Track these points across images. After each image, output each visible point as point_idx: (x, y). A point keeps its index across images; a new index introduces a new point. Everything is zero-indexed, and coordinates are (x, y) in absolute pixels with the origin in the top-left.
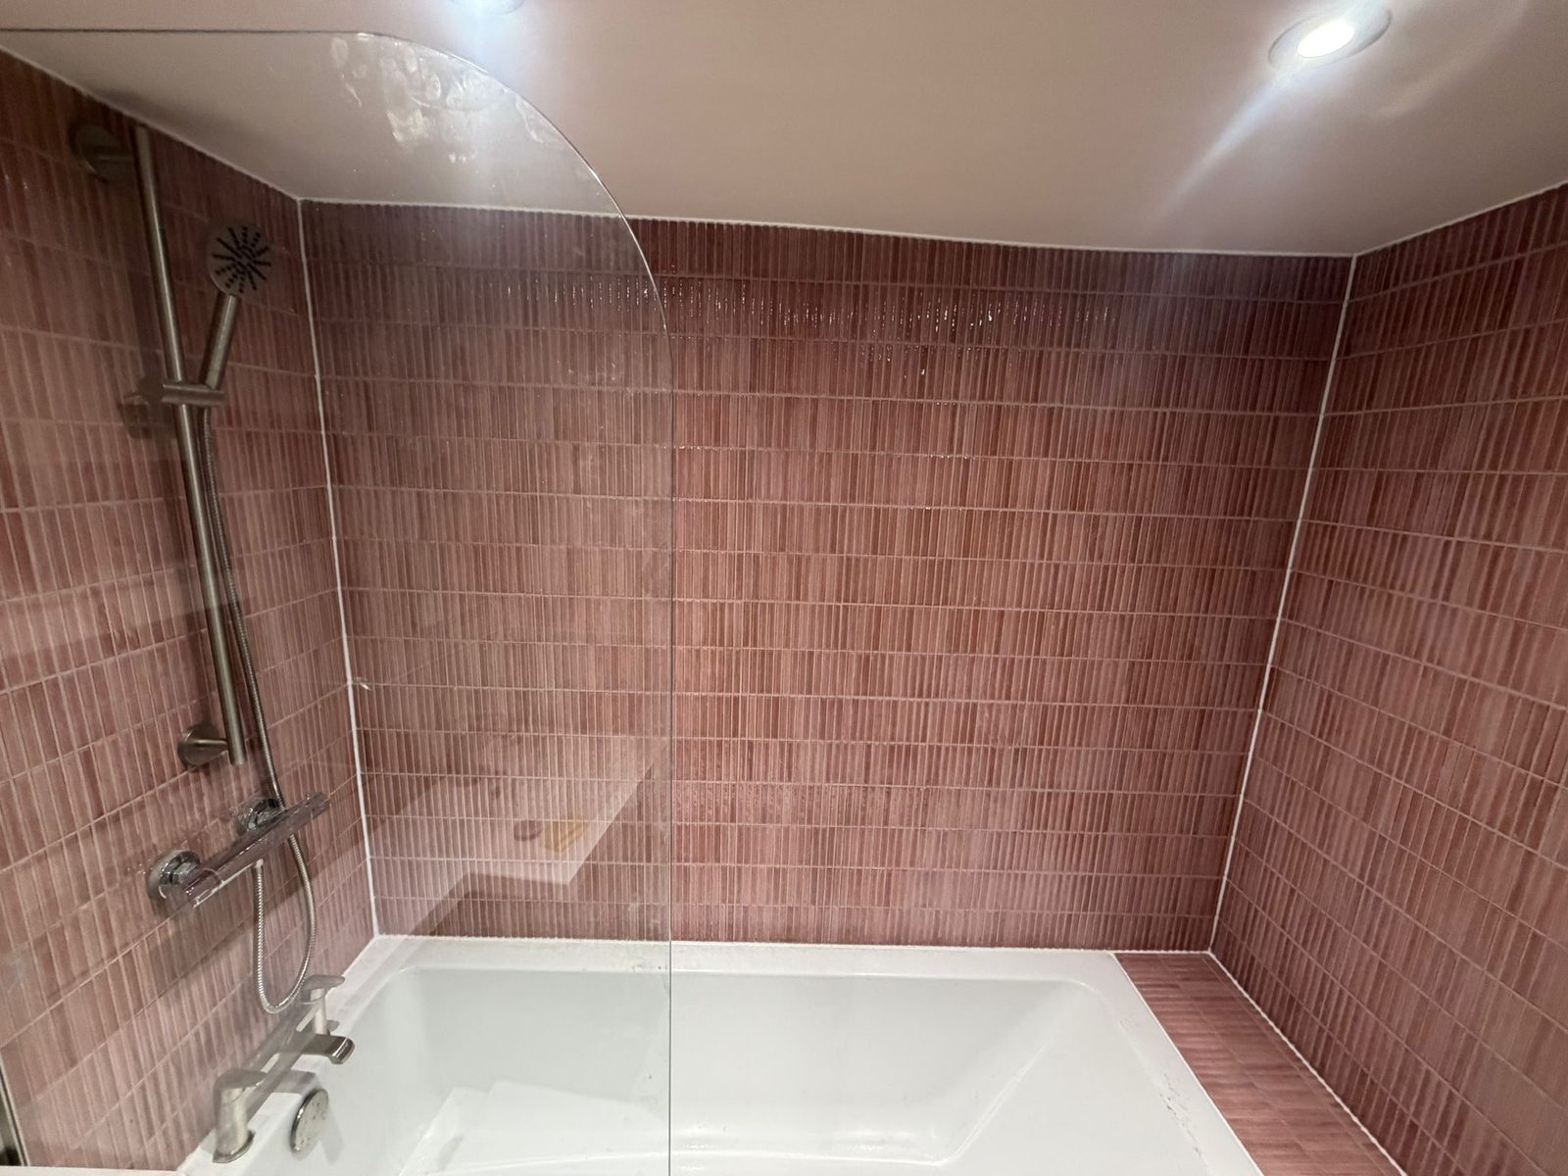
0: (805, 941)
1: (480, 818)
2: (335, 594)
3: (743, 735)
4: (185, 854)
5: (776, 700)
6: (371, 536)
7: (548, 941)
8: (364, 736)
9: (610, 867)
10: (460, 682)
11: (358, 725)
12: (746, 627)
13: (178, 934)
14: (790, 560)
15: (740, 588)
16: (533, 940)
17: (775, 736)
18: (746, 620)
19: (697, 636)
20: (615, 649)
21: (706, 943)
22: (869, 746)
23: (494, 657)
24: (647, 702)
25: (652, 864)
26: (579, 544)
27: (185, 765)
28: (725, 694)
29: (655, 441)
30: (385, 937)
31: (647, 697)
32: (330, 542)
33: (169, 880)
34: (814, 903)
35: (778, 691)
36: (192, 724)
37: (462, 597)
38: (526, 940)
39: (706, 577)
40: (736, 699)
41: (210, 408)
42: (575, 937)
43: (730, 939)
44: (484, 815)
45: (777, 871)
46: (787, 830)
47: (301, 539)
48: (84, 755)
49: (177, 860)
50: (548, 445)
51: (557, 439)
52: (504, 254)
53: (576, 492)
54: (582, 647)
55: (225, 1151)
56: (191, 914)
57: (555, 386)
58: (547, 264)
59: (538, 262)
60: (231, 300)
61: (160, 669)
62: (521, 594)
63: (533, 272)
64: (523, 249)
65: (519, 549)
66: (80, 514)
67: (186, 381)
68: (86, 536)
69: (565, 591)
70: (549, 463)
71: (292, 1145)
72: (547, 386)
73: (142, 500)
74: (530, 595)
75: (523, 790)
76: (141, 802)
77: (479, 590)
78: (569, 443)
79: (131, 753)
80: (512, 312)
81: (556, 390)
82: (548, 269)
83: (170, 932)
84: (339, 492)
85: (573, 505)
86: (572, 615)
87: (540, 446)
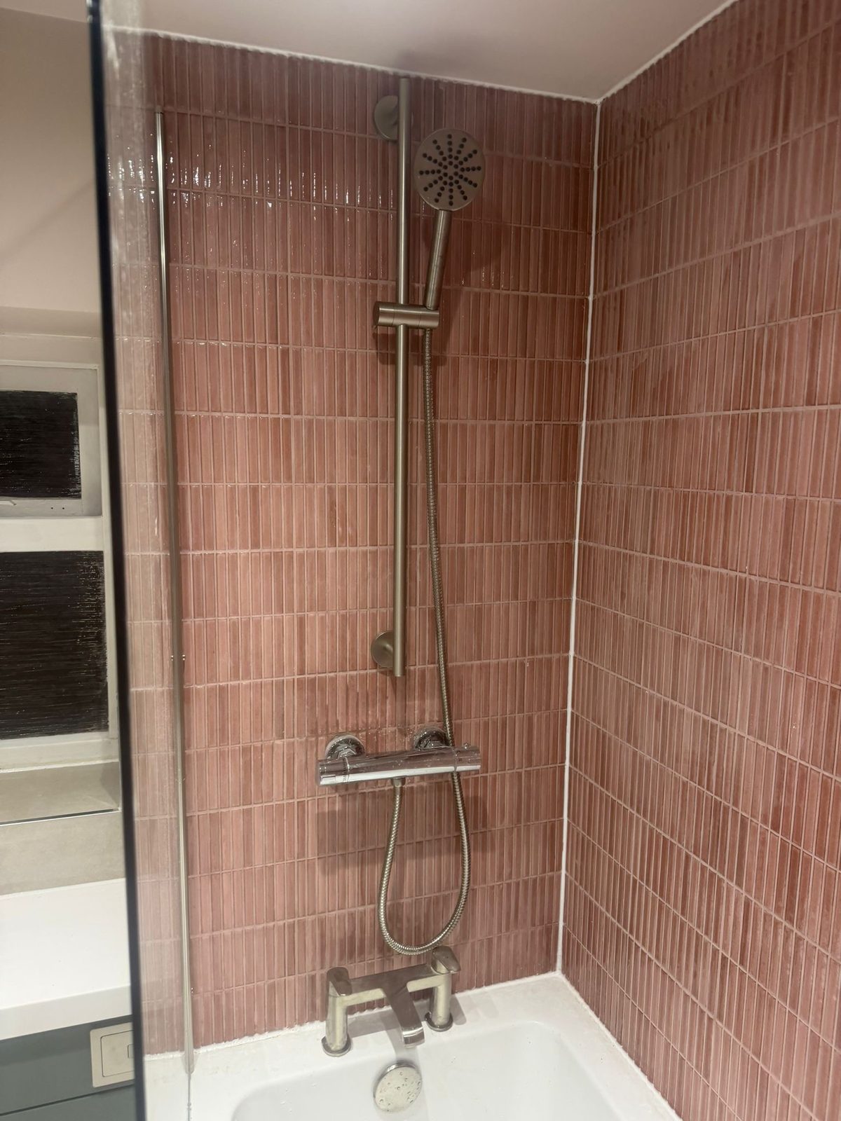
2: (571, 547)
4: (357, 741)
8: (576, 720)
9: (785, 1096)
10: (652, 687)
11: (573, 707)
13: (343, 812)
23: (687, 661)
26: (803, 496)
27: (376, 664)
30: (564, 978)
32: (574, 487)
37: (666, 566)
38: (673, 1113)
47: (537, 477)
48: (301, 622)
49: (346, 741)
50: (781, 328)
51: (793, 314)
52: (759, 46)
53: (810, 402)
54: (789, 676)
55: (328, 1041)
56: (358, 803)
57: (799, 227)
58: (809, 28)
59: (798, 33)
60: (442, 216)
61: (369, 569)
62: (724, 571)
63: (790, 53)
64: (781, 22)
65: (729, 499)
66: (331, 425)
67: (409, 304)
68: (333, 443)
69: (777, 573)
70: (779, 357)
71: (374, 1096)
72: (789, 230)
73: (379, 419)
74: (733, 574)
75: (695, 879)
76: (333, 680)
77: (682, 558)
78: (807, 319)
79: (333, 632)
80: (759, 131)
81: (800, 234)
82: (810, 34)
83: (337, 807)
84: (590, 429)
85: (802, 424)
86: (781, 616)
87: (771, 331)
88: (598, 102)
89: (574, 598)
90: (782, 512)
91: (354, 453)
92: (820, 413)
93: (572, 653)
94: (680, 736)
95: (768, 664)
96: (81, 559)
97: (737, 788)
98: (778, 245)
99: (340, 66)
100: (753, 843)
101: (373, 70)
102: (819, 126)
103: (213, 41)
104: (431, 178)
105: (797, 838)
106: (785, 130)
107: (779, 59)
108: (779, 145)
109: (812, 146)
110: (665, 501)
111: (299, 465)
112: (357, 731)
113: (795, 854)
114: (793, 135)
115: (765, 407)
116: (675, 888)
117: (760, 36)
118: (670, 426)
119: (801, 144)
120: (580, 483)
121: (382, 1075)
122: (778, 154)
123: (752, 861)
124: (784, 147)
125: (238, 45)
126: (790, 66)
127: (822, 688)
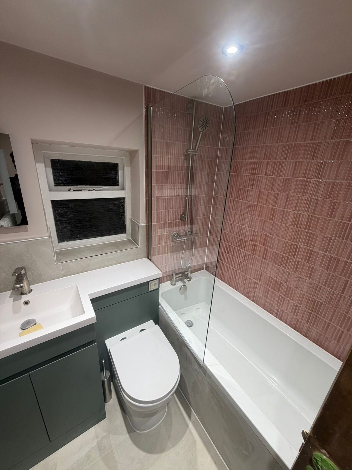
0: (300, 333)
1: (226, 253)
2: (212, 196)
3: (297, 258)
4: (177, 233)
5: (312, 251)
6: (221, 184)
7: (232, 289)
8: (211, 228)
9: (250, 279)
10: (229, 221)
11: (210, 225)
12: (307, 223)
13: (174, 246)
14: (331, 202)
15: (308, 209)
16: (230, 287)
17: (308, 262)
18: (308, 220)
19: (289, 222)
20: (265, 221)
21: (269, 313)
22: (348, 281)
23: (237, 216)
24: (270, 238)
25: (260, 283)
26: (262, 190)
27: (180, 219)
28: (294, 243)
29: (291, 159)
30: (205, 271)
31: (270, 237)
32: (214, 185)
33: (174, 236)
34: (307, 323)
35: (313, 248)
36: (183, 212)
37: (234, 200)
38: (228, 286)
39: (297, 204)
40: (297, 246)
41: (196, 154)
42: (238, 291)
43: (276, 316)
44: (227, 253)
45: (297, 306)
46: (304, 295)
47: (208, 183)
48: (169, 211)
49: (176, 233)
50: (261, 162)
51: (264, 160)
52: (262, 109)
53: (265, 175)
54: (257, 218)
55: (172, 283)
56: (176, 243)
57: (267, 145)
58: (273, 109)
59: (270, 109)
60: (201, 132)
61: (180, 201)
62: (246, 202)
63: (268, 112)
64: (267, 106)
65: (248, 190)
66: (176, 172)
67: (193, 149)
68: (175, 176)
69: (256, 202)
70: (260, 166)
71: (180, 291)
72: (265, 145)
73: (184, 171)
74: (248, 202)
75: (236, 251)
76: (174, 222)
77: (238, 199)
78: (267, 161)
79: (174, 213)
80: (261, 125)
81: (267, 146)
82: (273, 110)
83: (173, 245)
84: (217, 174)
85: (264, 178)
86: (256, 209)
87: (259, 162)
88: (224, 107)
89: (212, 205)
90: (258, 192)
91: (179, 178)
92: (267, 177)
93: (211, 215)
94: (234, 229)
95: (253, 216)
96: (120, 199)
97: (245, 236)
98: (262, 147)
99: (181, 96)
100: (247, 244)
101: (187, 98)
102: (273, 128)
103: (159, 89)
104: (201, 125)
105: (256, 242)
106: (266, 126)
107: (266, 113)
108: (264, 129)
109: (271, 131)
110: (235, 189)
111: (170, 181)
112: (177, 231)
113: (255, 245)
114: (267, 128)
115: (257, 175)
116: (231, 253)
117: (263, 107)
118: (237, 176)
119: (269, 130)
120: (215, 184)
121: (181, 288)
122: (264, 131)
123: (247, 247)
124: (265, 129)
125: (164, 90)
126: (268, 115)
127: (262, 220)
